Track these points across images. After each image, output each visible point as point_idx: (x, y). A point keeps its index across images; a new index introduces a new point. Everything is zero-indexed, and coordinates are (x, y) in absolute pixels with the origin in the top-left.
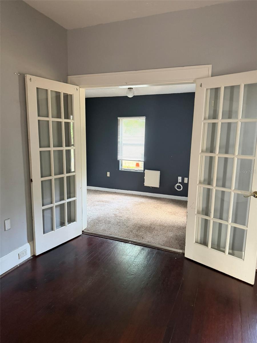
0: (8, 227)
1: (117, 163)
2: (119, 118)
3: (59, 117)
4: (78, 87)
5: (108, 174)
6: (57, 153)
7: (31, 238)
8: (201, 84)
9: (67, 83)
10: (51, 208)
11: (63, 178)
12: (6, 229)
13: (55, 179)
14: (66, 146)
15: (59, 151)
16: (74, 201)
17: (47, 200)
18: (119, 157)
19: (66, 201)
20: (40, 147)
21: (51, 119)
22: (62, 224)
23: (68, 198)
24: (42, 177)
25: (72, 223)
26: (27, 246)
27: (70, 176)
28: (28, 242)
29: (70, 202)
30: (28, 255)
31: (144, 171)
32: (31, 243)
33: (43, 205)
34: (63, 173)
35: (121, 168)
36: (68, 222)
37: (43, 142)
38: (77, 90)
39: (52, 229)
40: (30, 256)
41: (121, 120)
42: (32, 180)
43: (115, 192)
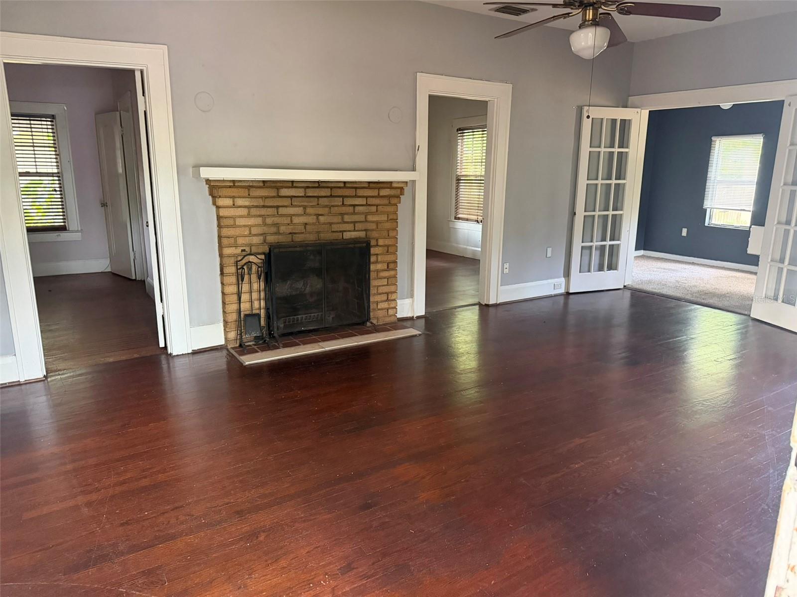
0: (549, 255)
1: (702, 213)
2: (713, 138)
3: (612, 146)
4: (639, 110)
5: (684, 232)
6: (604, 187)
7: (567, 274)
8: (790, 103)
9: (626, 107)
10: (591, 247)
11: (608, 215)
12: (548, 256)
13: (599, 216)
14: (616, 179)
15: (607, 184)
16: (618, 245)
17: (588, 237)
18: (707, 204)
19: (608, 243)
20: (588, 180)
21: (603, 150)
22: (601, 269)
23: (610, 241)
24: (585, 211)
25: (612, 271)
26: (562, 280)
27: (616, 215)
28: (564, 277)
29: (613, 245)
30: (562, 290)
31: (750, 227)
32: (567, 278)
33: (582, 242)
34: (608, 210)
35: (710, 222)
36: (607, 268)
37: (592, 174)
38: (637, 112)
39: (589, 271)
40: (563, 291)
41: (717, 142)
42: (575, 213)
43: (693, 263)
